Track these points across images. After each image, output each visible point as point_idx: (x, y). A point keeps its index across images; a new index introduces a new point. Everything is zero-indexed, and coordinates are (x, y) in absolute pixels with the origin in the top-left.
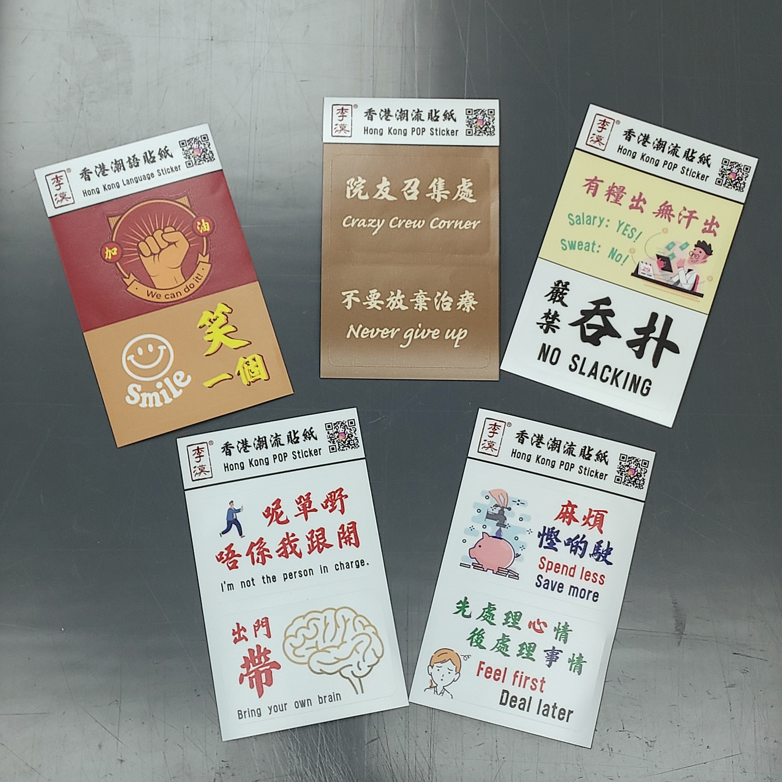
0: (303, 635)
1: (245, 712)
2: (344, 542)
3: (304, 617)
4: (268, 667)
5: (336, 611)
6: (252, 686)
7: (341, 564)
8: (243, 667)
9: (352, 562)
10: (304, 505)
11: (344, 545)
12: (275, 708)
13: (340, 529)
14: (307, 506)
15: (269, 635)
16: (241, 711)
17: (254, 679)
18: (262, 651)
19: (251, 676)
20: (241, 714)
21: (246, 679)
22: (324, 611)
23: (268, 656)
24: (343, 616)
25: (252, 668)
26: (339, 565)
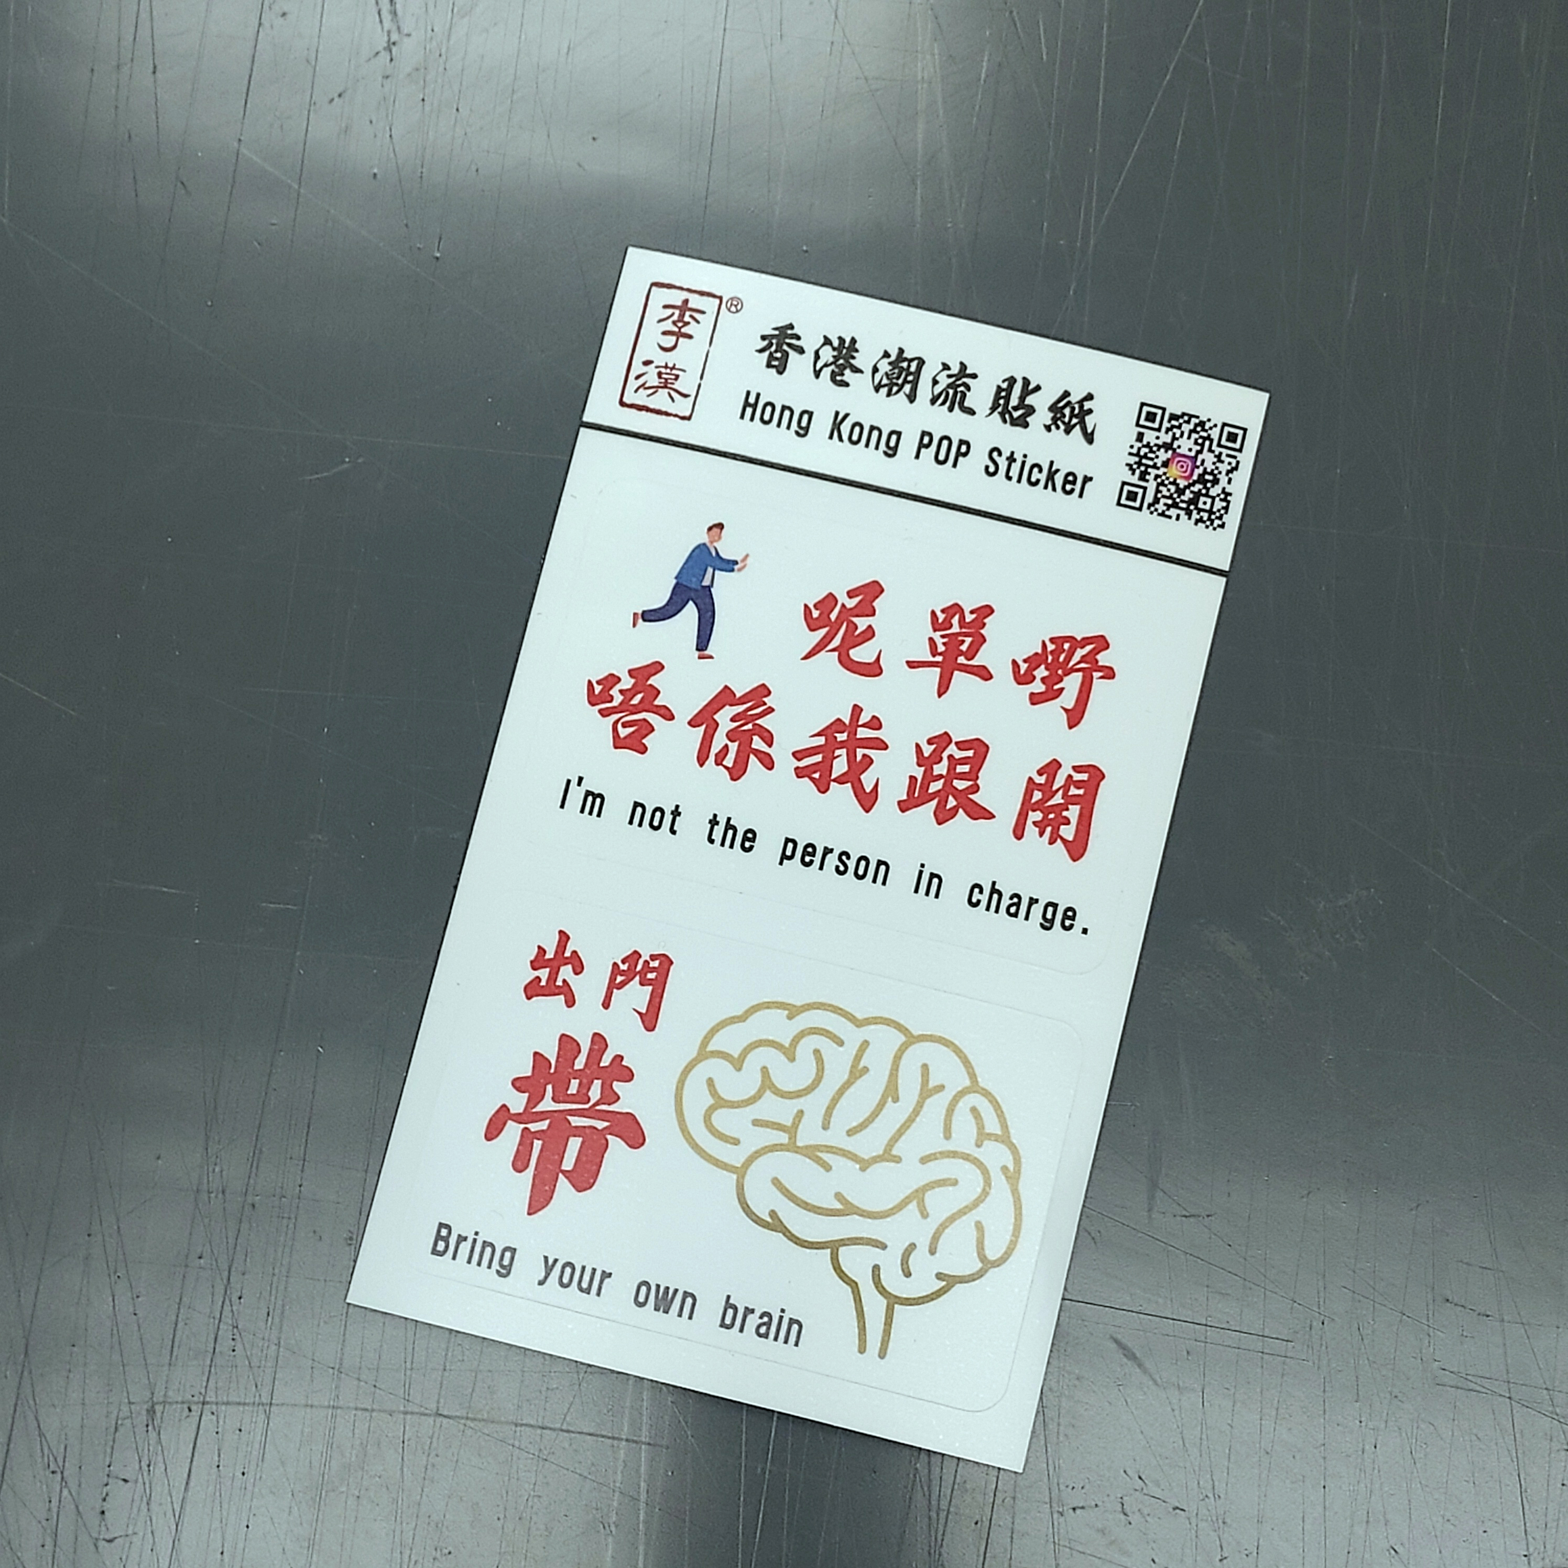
0: (765, 1070)
1: (462, 1239)
2: (1035, 823)
3: (793, 1011)
4: (601, 1125)
5: (912, 1039)
6: (519, 1164)
7: (994, 890)
8: (519, 1084)
9: (1033, 901)
10: (953, 642)
11: (1031, 830)
12: (568, 1270)
13: (1040, 773)
14: (964, 648)
15: (650, 1019)
16: (449, 1227)
17: (538, 1144)
18: (606, 1061)
19: (533, 1127)
20: (446, 1240)
21: (513, 1131)
22: (868, 1021)
23: (617, 1086)
24: (925, 1067)
25: (547, 1104)
26: (987, 891)
